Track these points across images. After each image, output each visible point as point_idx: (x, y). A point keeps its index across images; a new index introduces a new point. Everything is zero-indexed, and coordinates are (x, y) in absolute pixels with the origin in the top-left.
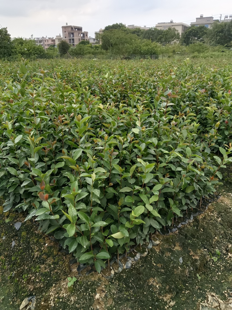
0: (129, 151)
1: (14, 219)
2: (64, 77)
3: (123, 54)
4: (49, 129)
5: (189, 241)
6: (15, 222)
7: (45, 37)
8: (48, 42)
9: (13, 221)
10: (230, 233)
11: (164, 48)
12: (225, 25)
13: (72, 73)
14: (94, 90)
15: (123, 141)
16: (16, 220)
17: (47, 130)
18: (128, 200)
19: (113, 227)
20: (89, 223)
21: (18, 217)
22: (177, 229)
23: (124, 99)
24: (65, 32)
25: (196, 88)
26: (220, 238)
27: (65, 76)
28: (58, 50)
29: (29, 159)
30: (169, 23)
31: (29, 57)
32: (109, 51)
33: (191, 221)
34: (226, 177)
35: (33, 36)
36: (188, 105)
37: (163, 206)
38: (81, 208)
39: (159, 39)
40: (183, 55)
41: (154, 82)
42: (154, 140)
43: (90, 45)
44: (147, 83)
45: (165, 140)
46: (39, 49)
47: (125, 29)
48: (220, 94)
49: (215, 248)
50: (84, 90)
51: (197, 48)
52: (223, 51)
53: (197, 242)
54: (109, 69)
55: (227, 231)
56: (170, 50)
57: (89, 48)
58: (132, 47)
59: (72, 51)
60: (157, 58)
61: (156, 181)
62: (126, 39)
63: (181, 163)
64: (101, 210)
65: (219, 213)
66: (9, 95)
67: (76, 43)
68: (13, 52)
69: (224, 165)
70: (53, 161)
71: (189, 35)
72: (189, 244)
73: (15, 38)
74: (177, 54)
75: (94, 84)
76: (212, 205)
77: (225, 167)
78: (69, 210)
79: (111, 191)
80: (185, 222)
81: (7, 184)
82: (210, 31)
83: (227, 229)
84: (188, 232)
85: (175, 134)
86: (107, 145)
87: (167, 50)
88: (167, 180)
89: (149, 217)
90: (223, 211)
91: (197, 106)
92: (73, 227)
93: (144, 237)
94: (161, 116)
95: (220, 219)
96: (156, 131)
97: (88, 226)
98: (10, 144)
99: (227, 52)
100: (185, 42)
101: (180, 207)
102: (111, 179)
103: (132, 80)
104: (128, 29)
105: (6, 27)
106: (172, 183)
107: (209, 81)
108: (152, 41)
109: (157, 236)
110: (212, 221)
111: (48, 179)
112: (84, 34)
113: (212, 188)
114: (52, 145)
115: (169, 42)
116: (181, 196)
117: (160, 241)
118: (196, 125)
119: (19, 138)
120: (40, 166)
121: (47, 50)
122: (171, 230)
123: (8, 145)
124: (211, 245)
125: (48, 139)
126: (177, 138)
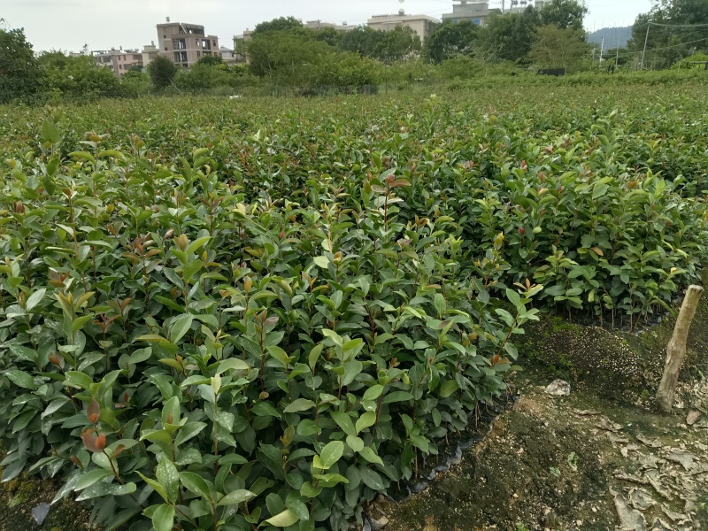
0: (307, 311)
1: (31, 497)
2: (161, 142)
3: (298, 84)
4: (114, 269)
5: (456, 509)
6: (34, 505)
7: (117, 48)
8: (125, 59)
9: (27, 502)
10: (547, 481)
11: (388, 69)
12: (514, 21)
13: (177, 131)
14: (230, 168)
15: (290, 288)
16: (36, 499)
17: (110, 271)
18: (304, 430)
19: (272, 498)
20: (209, 497)
21: (42, 490)
22: (425, 484)
23: (299, 188)
24: (165, 37)
25: (455, 159)
26: (525, 495)
27: (163, 138)
28: (149, 77)
29: (61, 348)
30: (395, 16)
31: (81, 94)
32: (266, 77)
33: (458, 462)
34: (532, 351)
35: (88, 47)
36: (439, 196)
37: (388, 435)
38: (190, 461)
39: (376, 51)
40: (431, 84)
41: (366, 147)
42: (364, 283)
43: (223, 65)
44: (349, 151)
45: (388, 281)
46: (102, 76)
47: (301, 30)
48: (505, 168)
49: (514, 519)
50: (200, 172)
51: (459, 68)
52: (513, 74)
53: (474, 510)
54: (266, 118)
55: (539, 475)
56: (401, 74)
57: (222, 72)
58: (318, 70)
59: (182, 80)
60: (374, 91)
61: (369, 377)
62: (304, 52)
63: (425, 330)
64: (241, 460)
65: (520, 435)
66: (18, 193)
67: (192, 60)
68: (39, 85)
69: (520, 327)
70: (125, 346)
71: (440, 40)
72: (456, 517)
73: (45, 52)
74: (418, 83)
75: (230, 155)
76: (503, 418)
77: (522, 331)
78: (159, 469)
79: (265, 411)
80: (444, 465)
81: (9, 412)
82: (484, 31)
83: (538, 472)
84: (452, 488)
85: (411, 264)
86: (252, 300)
87: (396, 73)
88: (395, 372)
89: (358, 465)
90: (527, 430)
91: (459, 198)
92: (169, 511)
93: (349, 513)
94: (377, 226)
95: (522, 450)
96: (369, 261)
97: (209, 503)
98: (13, 313)
99: (523, 74)
100: (432, 55)
101: (429, 431)
102: (265, 382)
103: (317, 145)
104: (308, 30)
105: (20, 29)
106: (407, 379)
107: (481, 143)
108: (362, 56)
109: (383, 505)
110: (503, 457)
111: (108, 394)
112: (208, 42)
113: (498, 381)
114: (119, 309)
115: (399, 56)
116: (429, 406)
117: (389, 516)
118: (453, 241)
119: (36, 298)
120: (91, 363)
121: (123, 79)
122: (412, 487)
123: (10, 315)
124: (505, 514)
125: (113, 293)
126: (415, 273)
